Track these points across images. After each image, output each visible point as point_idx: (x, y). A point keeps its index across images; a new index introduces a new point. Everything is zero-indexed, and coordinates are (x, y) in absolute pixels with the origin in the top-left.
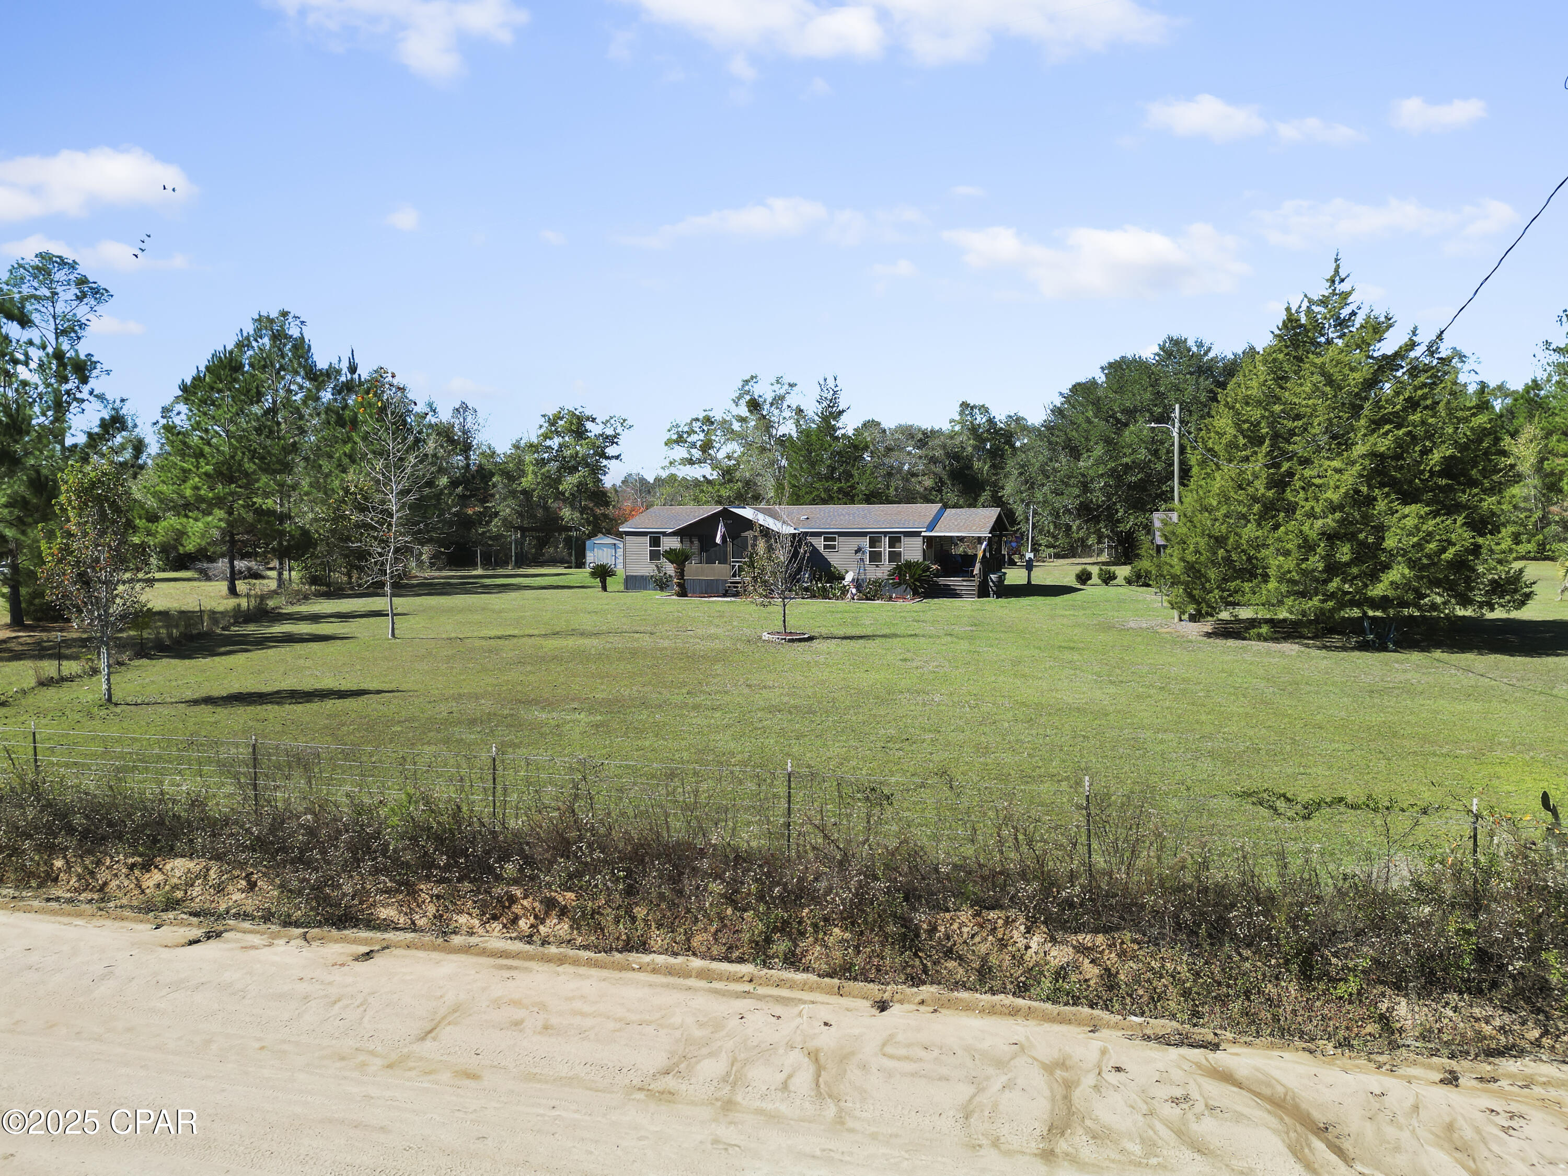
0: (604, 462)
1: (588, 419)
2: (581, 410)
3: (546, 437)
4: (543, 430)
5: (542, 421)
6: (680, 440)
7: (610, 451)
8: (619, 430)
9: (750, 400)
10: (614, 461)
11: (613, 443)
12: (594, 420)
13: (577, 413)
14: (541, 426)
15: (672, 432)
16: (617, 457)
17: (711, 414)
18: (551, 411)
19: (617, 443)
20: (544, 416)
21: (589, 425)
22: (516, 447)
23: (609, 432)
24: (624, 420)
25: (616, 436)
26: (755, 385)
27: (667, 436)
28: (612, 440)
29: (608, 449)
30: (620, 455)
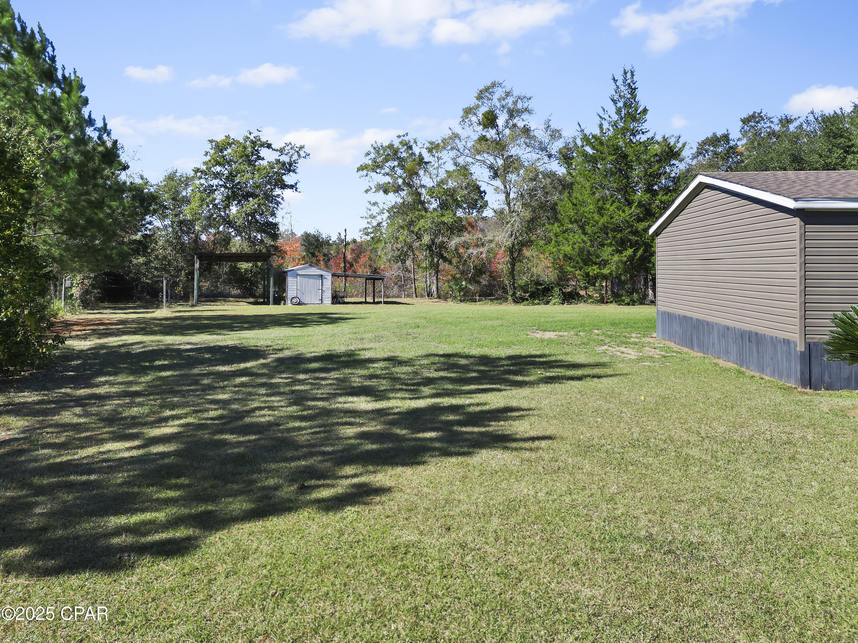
0: (277, 191)
1: (262, 145)
2: (256, 134)
3: (214, 162)
4: (208, 158)
5: (208, 147)
7: (289, 179)
8: (296, 158)
9: (485, 114)
11: (290, 171)
12: (269, 146)
13: (252, 137)
14: (207, 154)
16: (291, 187)
17: (406, 138)
18: (220, 138)
19: (294, 171)
20: (211, 141)
21: (264, 152)
22: (171, 177)
23: (285, 159)
24: (301, 148)
25: (293, 163)
28: (289, 167)
29: (284, 177)
30: (296, 184)
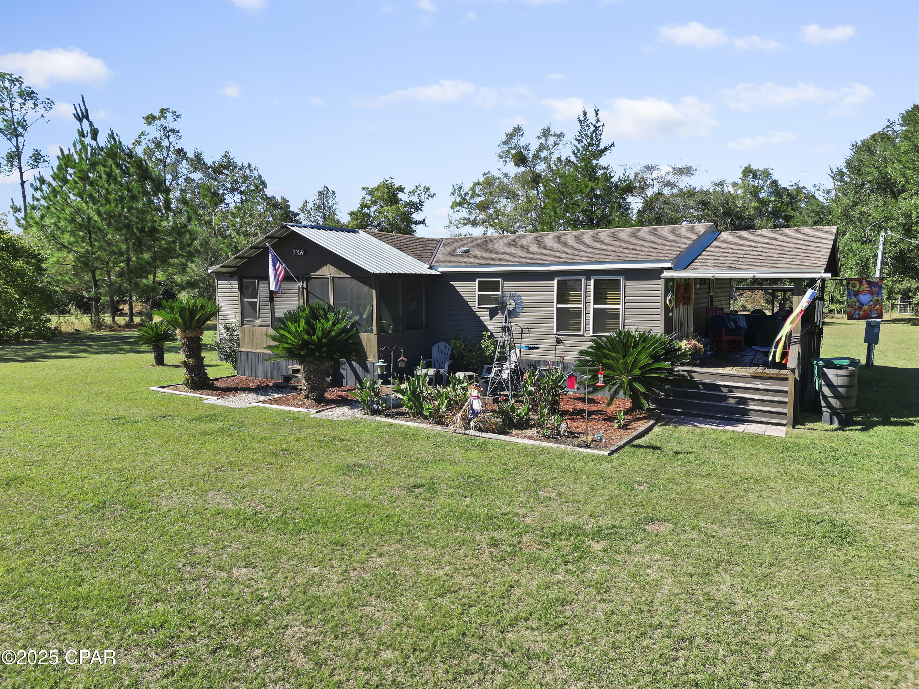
1: (397, 189)
2: (390, 181)
3: (363, 206)
6: (463, 202)
7: (416, 217)
8: (423, 197)
9: (516, 154)
10: (420, 226)
11: (418, 209)
12: (402, 190)
13: (388, 184)
15: (456, 195)
16: (423, 222)
19: (421, 209)
20: (364, 189)
21: (400, 195)
23: (415, 199)
24: (429, 189)
25: (421, 203)
26: (521, 138)
27: (452, 199)
28: (418, 207)
29: (413, 216)
30: (424, 220)
